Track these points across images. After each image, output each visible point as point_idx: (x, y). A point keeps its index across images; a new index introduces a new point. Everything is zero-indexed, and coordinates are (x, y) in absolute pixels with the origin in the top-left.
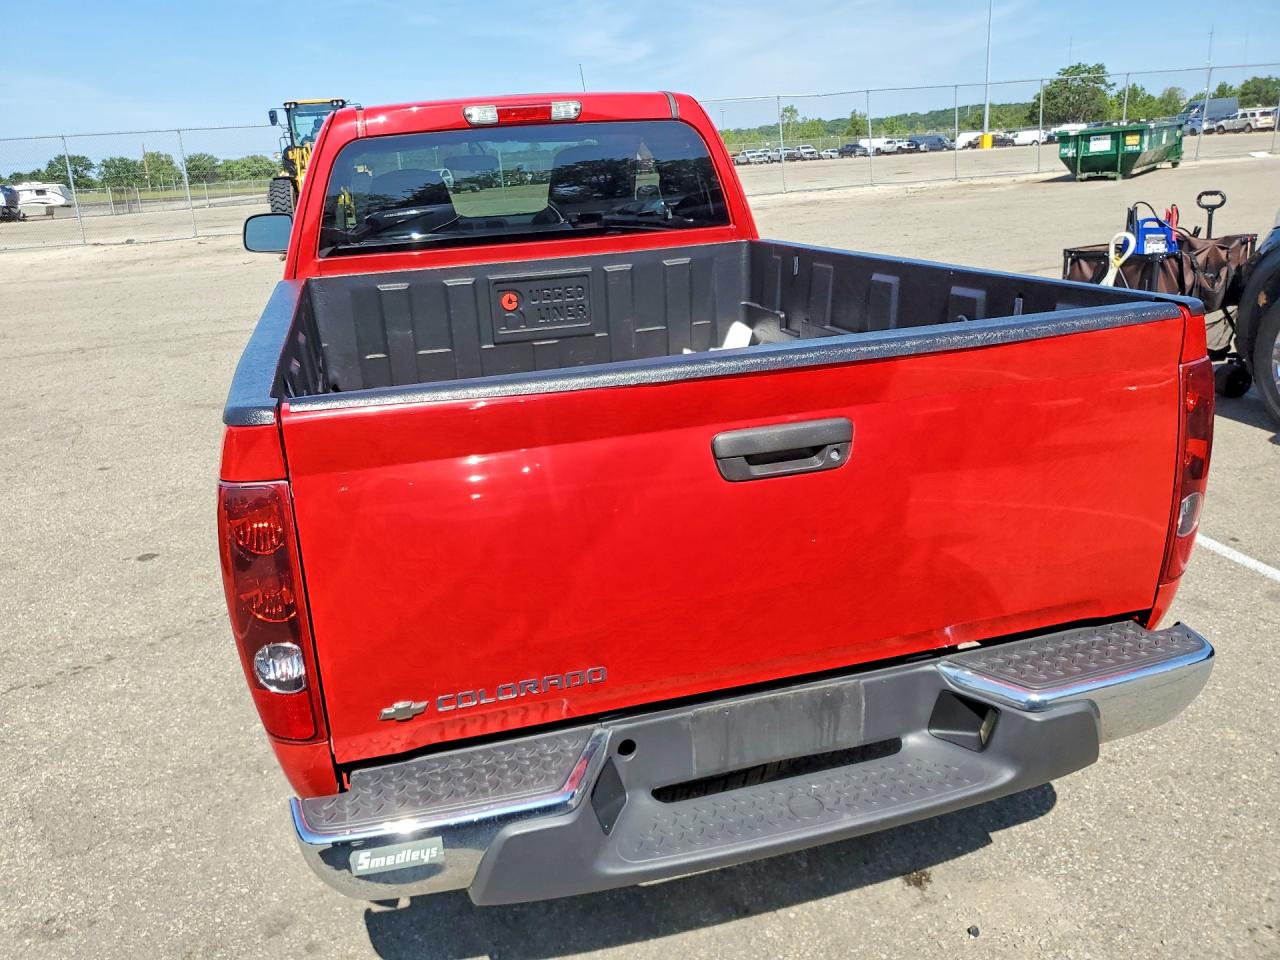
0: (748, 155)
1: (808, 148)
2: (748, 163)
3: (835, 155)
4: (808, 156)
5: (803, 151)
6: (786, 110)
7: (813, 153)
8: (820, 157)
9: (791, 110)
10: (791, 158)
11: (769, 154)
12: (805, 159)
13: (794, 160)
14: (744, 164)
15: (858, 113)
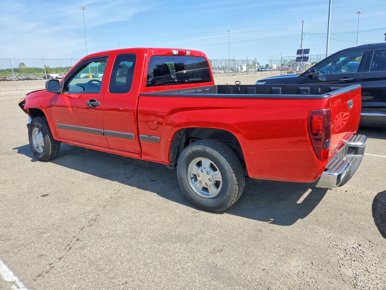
0: (11, 78)
1: (33, 76)
2: (11, 80)
3: (43, 79)
4: (33, 79)
5: (31, 77)
6: (21, 64)
7: (35, 78)
8: (37, 79)
9: (23, 64)
10: (27, 79)
11: (19, 78)
12: (32, 80)
13: (28, 80)
14: (9, 80)
15: (46, 66)
